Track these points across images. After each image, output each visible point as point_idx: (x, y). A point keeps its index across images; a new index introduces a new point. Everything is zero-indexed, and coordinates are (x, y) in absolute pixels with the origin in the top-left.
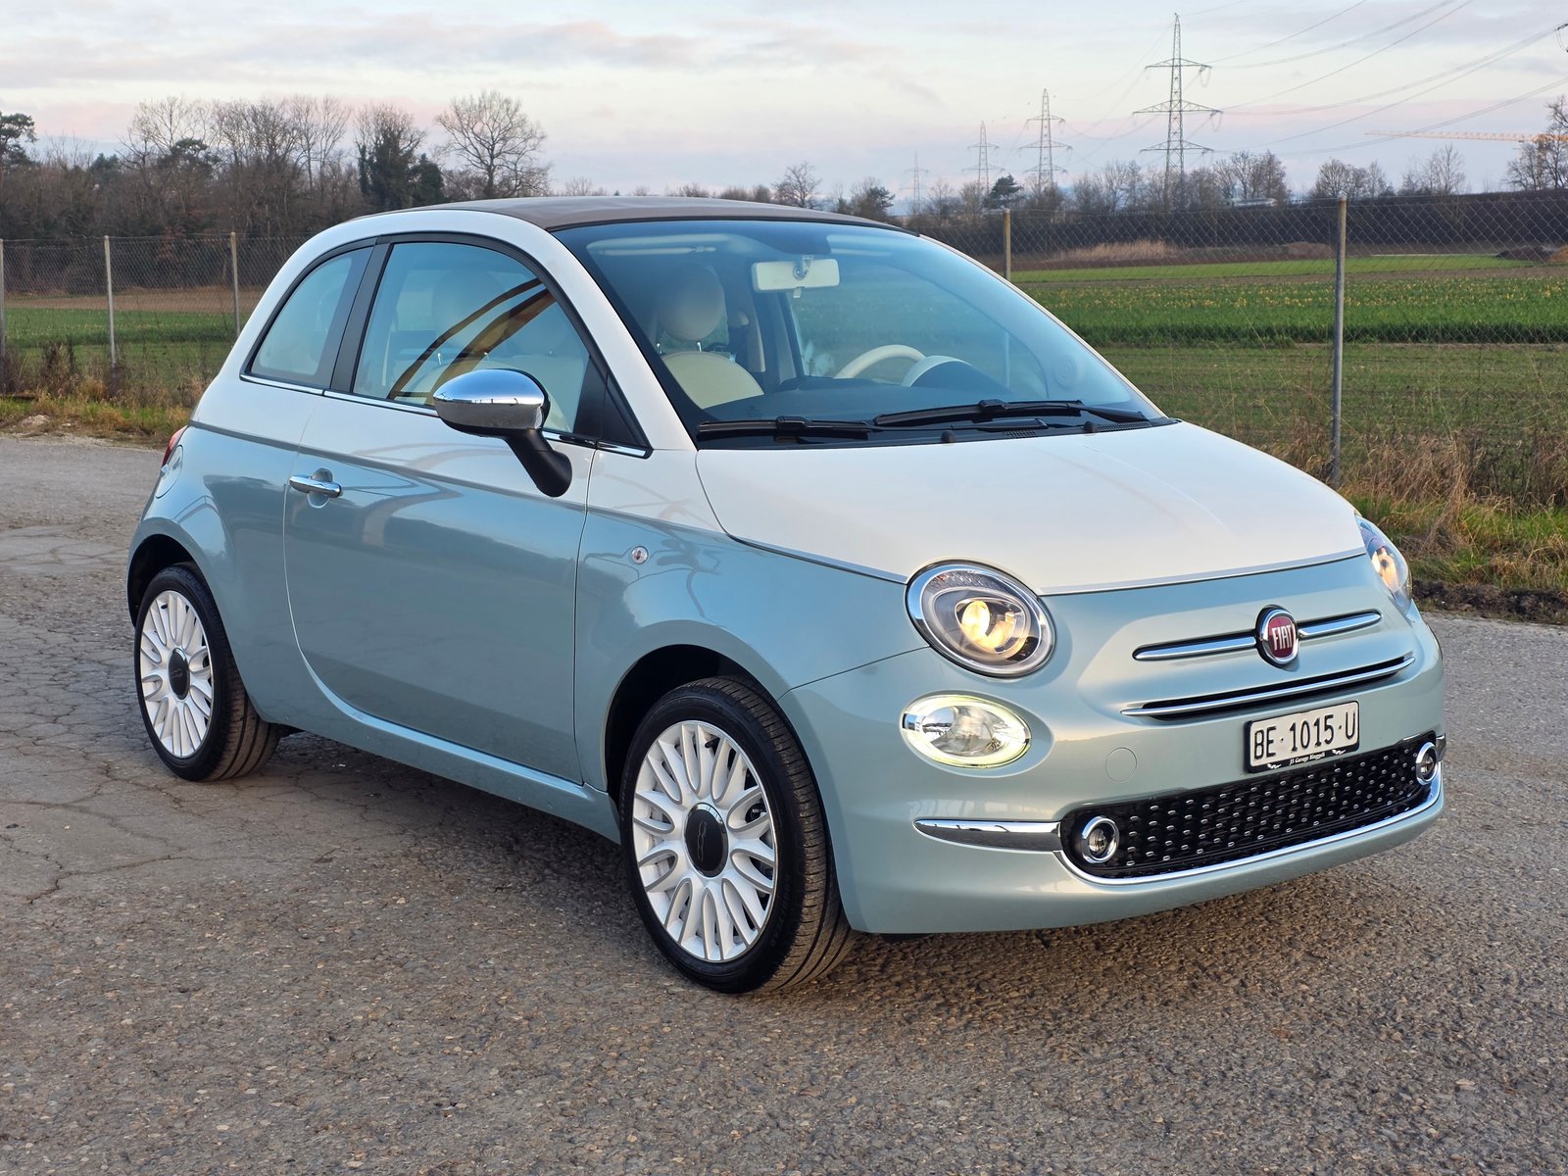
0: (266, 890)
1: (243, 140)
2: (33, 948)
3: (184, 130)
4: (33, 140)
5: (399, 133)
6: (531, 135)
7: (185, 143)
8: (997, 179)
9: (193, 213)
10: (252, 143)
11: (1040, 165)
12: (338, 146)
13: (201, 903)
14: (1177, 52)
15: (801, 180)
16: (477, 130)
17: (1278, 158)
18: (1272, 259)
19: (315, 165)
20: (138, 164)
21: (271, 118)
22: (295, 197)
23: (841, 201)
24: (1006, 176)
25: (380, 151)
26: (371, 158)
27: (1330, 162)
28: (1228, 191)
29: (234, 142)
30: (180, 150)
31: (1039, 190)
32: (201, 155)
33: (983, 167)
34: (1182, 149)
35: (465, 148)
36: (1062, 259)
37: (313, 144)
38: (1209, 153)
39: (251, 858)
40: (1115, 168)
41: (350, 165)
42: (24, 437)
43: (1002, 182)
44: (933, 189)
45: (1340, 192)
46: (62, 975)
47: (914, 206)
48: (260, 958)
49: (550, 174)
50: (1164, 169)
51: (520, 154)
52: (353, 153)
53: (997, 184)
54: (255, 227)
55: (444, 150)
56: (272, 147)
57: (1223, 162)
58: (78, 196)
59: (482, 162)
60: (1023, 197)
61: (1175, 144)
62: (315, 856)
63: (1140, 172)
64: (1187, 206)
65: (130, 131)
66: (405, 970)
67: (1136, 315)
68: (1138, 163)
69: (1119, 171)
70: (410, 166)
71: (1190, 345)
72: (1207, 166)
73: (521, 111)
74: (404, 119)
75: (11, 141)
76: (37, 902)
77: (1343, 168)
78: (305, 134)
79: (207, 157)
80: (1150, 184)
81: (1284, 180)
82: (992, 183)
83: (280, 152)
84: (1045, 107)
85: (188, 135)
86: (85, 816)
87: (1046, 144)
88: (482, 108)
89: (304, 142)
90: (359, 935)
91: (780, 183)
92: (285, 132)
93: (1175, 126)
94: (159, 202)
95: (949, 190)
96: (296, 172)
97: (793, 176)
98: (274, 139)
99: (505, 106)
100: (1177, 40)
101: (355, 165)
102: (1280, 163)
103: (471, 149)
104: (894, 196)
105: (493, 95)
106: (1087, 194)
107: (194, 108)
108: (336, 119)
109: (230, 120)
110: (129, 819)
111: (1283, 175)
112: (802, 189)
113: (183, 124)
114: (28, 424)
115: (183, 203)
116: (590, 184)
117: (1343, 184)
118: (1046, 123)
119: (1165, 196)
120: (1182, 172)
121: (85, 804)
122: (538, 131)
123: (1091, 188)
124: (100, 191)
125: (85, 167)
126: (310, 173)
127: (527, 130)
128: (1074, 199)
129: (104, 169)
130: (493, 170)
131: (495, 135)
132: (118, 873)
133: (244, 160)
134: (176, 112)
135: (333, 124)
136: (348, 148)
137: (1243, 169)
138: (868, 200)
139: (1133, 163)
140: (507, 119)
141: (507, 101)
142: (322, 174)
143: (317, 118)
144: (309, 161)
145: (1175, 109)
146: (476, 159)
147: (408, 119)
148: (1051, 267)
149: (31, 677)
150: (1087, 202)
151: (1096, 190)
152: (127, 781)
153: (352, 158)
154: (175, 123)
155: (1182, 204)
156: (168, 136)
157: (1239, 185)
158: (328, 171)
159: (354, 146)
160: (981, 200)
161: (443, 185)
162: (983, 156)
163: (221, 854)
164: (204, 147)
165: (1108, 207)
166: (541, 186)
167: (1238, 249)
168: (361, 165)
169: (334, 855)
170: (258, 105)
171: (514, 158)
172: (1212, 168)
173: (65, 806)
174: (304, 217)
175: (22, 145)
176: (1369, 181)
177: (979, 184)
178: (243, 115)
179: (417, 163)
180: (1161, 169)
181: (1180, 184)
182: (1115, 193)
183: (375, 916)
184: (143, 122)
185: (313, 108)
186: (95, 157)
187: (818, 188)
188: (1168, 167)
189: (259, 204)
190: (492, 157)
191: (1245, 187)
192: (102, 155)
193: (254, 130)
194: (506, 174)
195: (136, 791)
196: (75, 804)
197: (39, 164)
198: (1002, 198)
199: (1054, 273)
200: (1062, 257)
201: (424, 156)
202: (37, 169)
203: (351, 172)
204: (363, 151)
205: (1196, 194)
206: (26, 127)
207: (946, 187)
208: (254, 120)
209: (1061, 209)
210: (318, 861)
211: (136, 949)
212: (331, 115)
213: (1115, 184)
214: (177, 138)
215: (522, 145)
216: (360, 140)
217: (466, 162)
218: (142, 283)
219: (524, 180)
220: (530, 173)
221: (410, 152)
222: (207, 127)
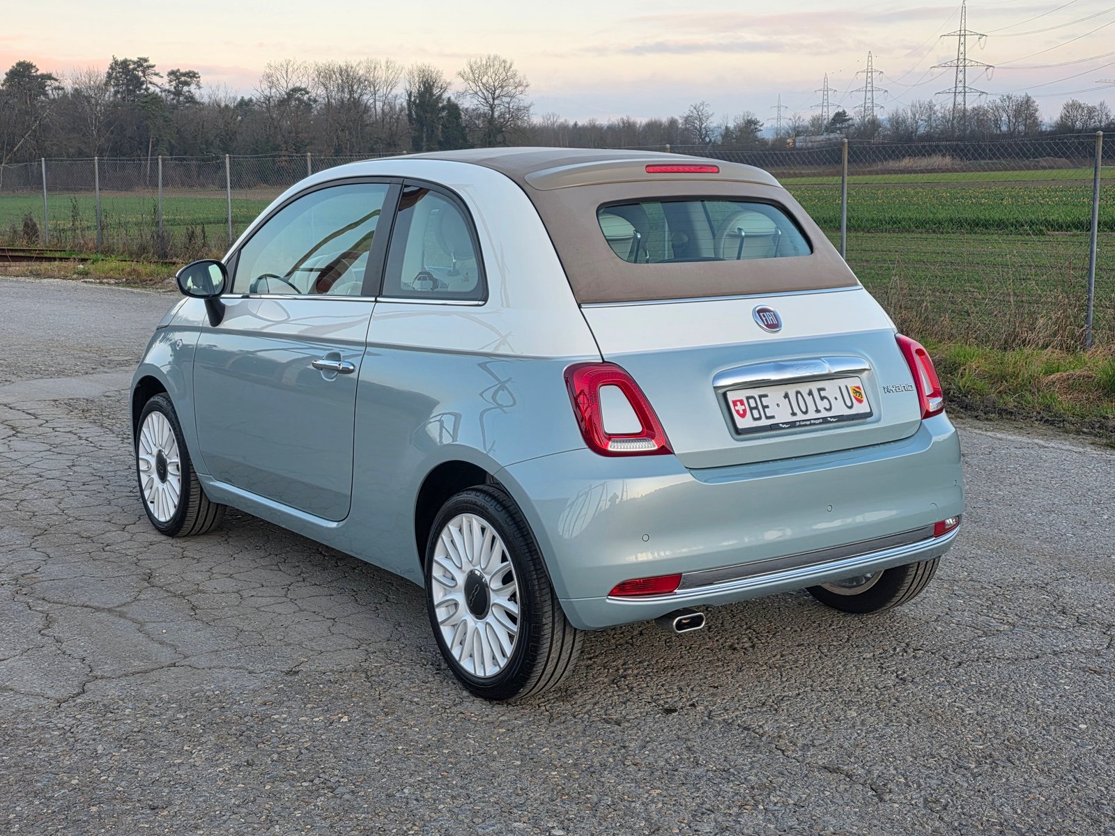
0: (241, 702)
1: (332, 87)
2: (48, 754)
3: (295, 82)
4: (200, 88)
5: (434, 83)
6: (520, 84)
7: (295, 90)
8: (835, 113)
9: (300, 135)
10: (338, 89)
11: (865, 103)
12: (394, 92)
13: (188, 713)
14: (963, 26)
15: (700, 113)
16: (484, 80)
17: (1033, 98)
18: (1028, 168)
19: (379, 105)
20: (266, 104)
21: (351, 74)
22: (365, 126)
23: (727, 128)
24: (841, 110)
25: (421, 95)
26: (415, 100)
27: (1071, 102)
28: (997, 122)
29: (327, 89)
30: (292, 95)
31: (864, 120)
32: (306, 97)
33: (825, 104)
34: (965, 92)
35: (476, 93)
36: (879, 167)
37: (378, 90)
38: (984, 95)
39: (237, 668)
40: (918, 106)
41: (401, 105)
42: (164, 292)
43: (838, 114)
44: (790, 119)
45: (1077, 123)
46: (62, 784)
47: (777, 131)
48: (221, 775)
49: (531, 111)
50: (952, 106)
51: (512, 97)
52: (403, 96)
53: (835, 116)
54: (339, 145)
55: (461, 95)
56: (351, 92)
57: (994, 101)
58: (227, 124)
59: (487, 102)
60: (853, 125)
61: (960, 89)
62: (286, 669)
63: (935, 108)
64: (968, 132)
65: (261, 82)
66: (335, 797)
67: (932, 209)
68: (934, 102)
69: (921, 108)
70: (440, 105)
71: (972, 232)
72: (982, 104)
73: (513, 68)
74: (437, 74)
75: (186, 89)
76: (64, 705)
77: (1080, 106)
78: (372, 84)
79: (309, 99)
80: (942, 117)
81: (1037, 114)
82: (832, 115)
83: (356, 96)
84: (870, 64)
85: (298, 85)
86: (122, 621)
87: (869, 88)
88: (488, 67)
89: (372, 89)
90: (306, 755)
91: (685, 115)
92: (360, 82)
93: (961, 76)
94: (278, 129)
95: (801, 120)
96: (367, 109)
97: (695, 111)
98: (352, 87)
99: (503, 64)
100: (963, 17)
101: (405, 104)
102: (1034, 102)
103: (480, 93)
104: (763, 124)
105: (495, 58)
106: (897, 123)
107: (302, 67)
108: (393, 74)
109: (325, 75)
110: (154, 625)
111: (1036, 110)
112: (700, 120)
113: (294, 78)
114: (169, 283)
115: (294, 129)
116: (558, 117)
117: (1079, 117)
118: (870, 74)
119: (952, 124)
120: (965, 108)
121: (124, 609)
122: (524, 82)
123: (900, 119)
124: (241, 121)
125: (232, 106)
126: (375, 108)
127: (517, 80)
128: (889, 126)
129: (244, 106)
130: (494, 108)
131: (496, 84)
132: (132, 678)
133: (333, 101)
134: (290, 70)
135: (391, 78)
136: (400, 92)
137: (1008, 107)
138: (746, 127)
139: (930, 102)
140: (504, 73)
141: (504, 61)
142: (383, 110)
143: (381, 74)
144: (375, 102)
145: (961, 65)
146: (483, 100)
147: (439, 74)
148: (870, 173)
149: (118, 488)
150: (897, 128)
151: (904, 121)
152: (161, 587)
153: (403, 100)
154: (289, 76)
155: (965, 130)
156: (285, 85)
157: (1005, 118)
158: (387, 108)
159: (404, 91)
160: (823, 127)
161: (461, 118)
162: (825, 97)
163: (215, 663)
164: (308, 93)
165: (912, 132)
166: (525, 118)
167: (1003, 162)
168: (409, 105)
169: (301, 668)
170: (343, 65)
171: (508, 99)
172: (986, 105)
173: (109, 610)
174: (371, 139)
175: (192, 90)
176: (1098, 115)
177: (822, 116)
178: (334, 71)
179: (445, 103)
180: (950, 106)
181: (963, 116)
182: (917, 122)
183: (322, 734)
184: (269, 76)
185: (379, 67)
186: (239, 99)
187: (711, 119)
188: (954, 105)
189: (343, 130)
190: (494, 99)
191: (1009, 119)
192: (243, 97)
193: (340, 81)
194: (503, 110)
195: (165, 598)
196: (117, 609)
197: (203, 104)
198: (838, 126)
199: (873, 177)
200: (879, 166)
201: (449, 99)
202: (202, 106)
203: (402, 110)
204: (410, 95)
205: (974, 122)
206: (195, 79)
207: (799, 118)
208: (340, 75)
209: (879, 133)
210: (287, 673)
211: (127, 759)
212: (390, 71)
213: (917, 117)
214: (291, 86)
215: (514, 91)
216: (408, 87)
217: (476, 102)
218: (266, 181)
219: (514, 114)
220: (518, 109)
221: (440, 95)
222: (310, 79)
